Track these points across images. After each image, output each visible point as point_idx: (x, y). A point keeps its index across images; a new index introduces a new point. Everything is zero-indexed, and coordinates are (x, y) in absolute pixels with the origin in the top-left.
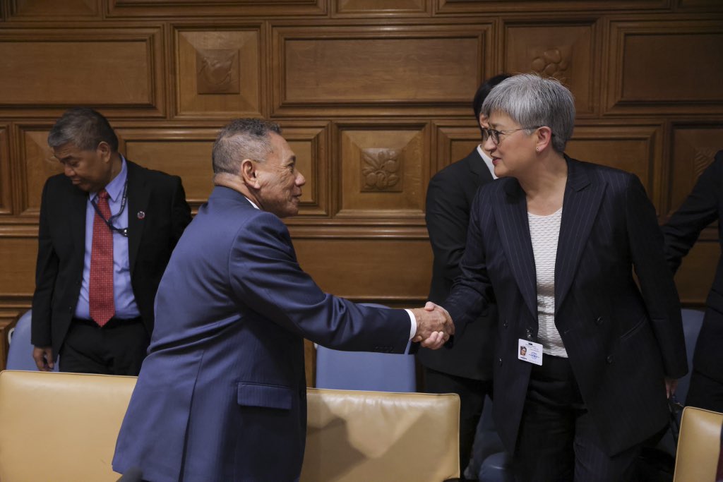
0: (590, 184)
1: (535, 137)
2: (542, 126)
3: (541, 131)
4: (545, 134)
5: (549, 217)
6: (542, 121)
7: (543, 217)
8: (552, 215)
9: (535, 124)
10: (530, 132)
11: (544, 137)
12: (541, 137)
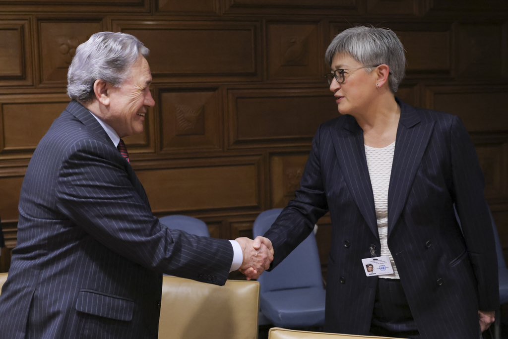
0: (420, 122)
1: (375, 75)
2: (380, 64)
3: (380, 69)
4: (384, 71)
5: (383, 149)
6: (381, 60)
7: (378, 149)
8: (385, 148)
9: (375, 62)
10: (370, 69)
11: (382, 74)
12: (380, 75)
